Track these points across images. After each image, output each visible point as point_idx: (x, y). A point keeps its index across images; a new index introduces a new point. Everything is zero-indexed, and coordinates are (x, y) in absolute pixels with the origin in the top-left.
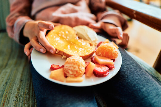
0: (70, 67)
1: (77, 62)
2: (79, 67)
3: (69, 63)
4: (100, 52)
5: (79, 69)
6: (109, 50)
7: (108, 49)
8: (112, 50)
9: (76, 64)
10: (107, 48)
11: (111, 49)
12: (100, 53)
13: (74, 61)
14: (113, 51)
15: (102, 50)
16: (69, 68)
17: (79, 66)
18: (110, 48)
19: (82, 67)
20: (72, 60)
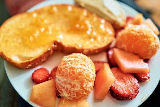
0: (65, 83)
1: (80, 74)
2: (82, 85)
3: (63, 75)
4: (125, 43)
5: (82, 88)
6: (144, 42)
7: (142, 40)
8: (149, 43)
9: (77, 78)
10: (140, 38)
11: (147, 42)
12: (124, 46)
13: (73, 72)
14: (151, 45)
15: (129, 41)
16: (63, 85)
17: (82, 83)
18: (145, 39)
19: (89, 82)
20: (70, 69)
